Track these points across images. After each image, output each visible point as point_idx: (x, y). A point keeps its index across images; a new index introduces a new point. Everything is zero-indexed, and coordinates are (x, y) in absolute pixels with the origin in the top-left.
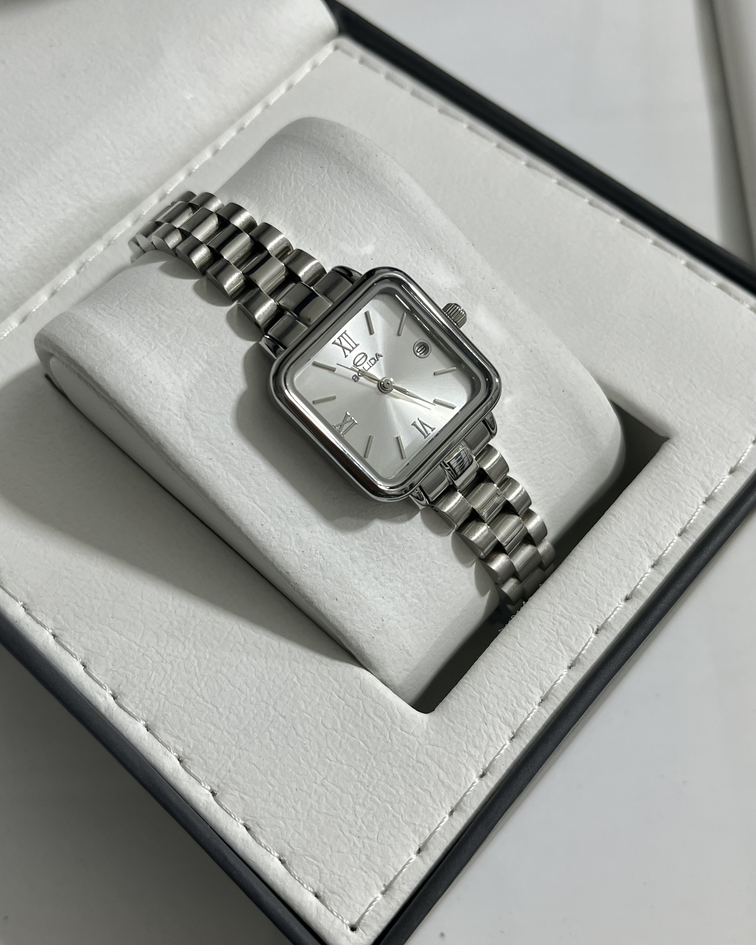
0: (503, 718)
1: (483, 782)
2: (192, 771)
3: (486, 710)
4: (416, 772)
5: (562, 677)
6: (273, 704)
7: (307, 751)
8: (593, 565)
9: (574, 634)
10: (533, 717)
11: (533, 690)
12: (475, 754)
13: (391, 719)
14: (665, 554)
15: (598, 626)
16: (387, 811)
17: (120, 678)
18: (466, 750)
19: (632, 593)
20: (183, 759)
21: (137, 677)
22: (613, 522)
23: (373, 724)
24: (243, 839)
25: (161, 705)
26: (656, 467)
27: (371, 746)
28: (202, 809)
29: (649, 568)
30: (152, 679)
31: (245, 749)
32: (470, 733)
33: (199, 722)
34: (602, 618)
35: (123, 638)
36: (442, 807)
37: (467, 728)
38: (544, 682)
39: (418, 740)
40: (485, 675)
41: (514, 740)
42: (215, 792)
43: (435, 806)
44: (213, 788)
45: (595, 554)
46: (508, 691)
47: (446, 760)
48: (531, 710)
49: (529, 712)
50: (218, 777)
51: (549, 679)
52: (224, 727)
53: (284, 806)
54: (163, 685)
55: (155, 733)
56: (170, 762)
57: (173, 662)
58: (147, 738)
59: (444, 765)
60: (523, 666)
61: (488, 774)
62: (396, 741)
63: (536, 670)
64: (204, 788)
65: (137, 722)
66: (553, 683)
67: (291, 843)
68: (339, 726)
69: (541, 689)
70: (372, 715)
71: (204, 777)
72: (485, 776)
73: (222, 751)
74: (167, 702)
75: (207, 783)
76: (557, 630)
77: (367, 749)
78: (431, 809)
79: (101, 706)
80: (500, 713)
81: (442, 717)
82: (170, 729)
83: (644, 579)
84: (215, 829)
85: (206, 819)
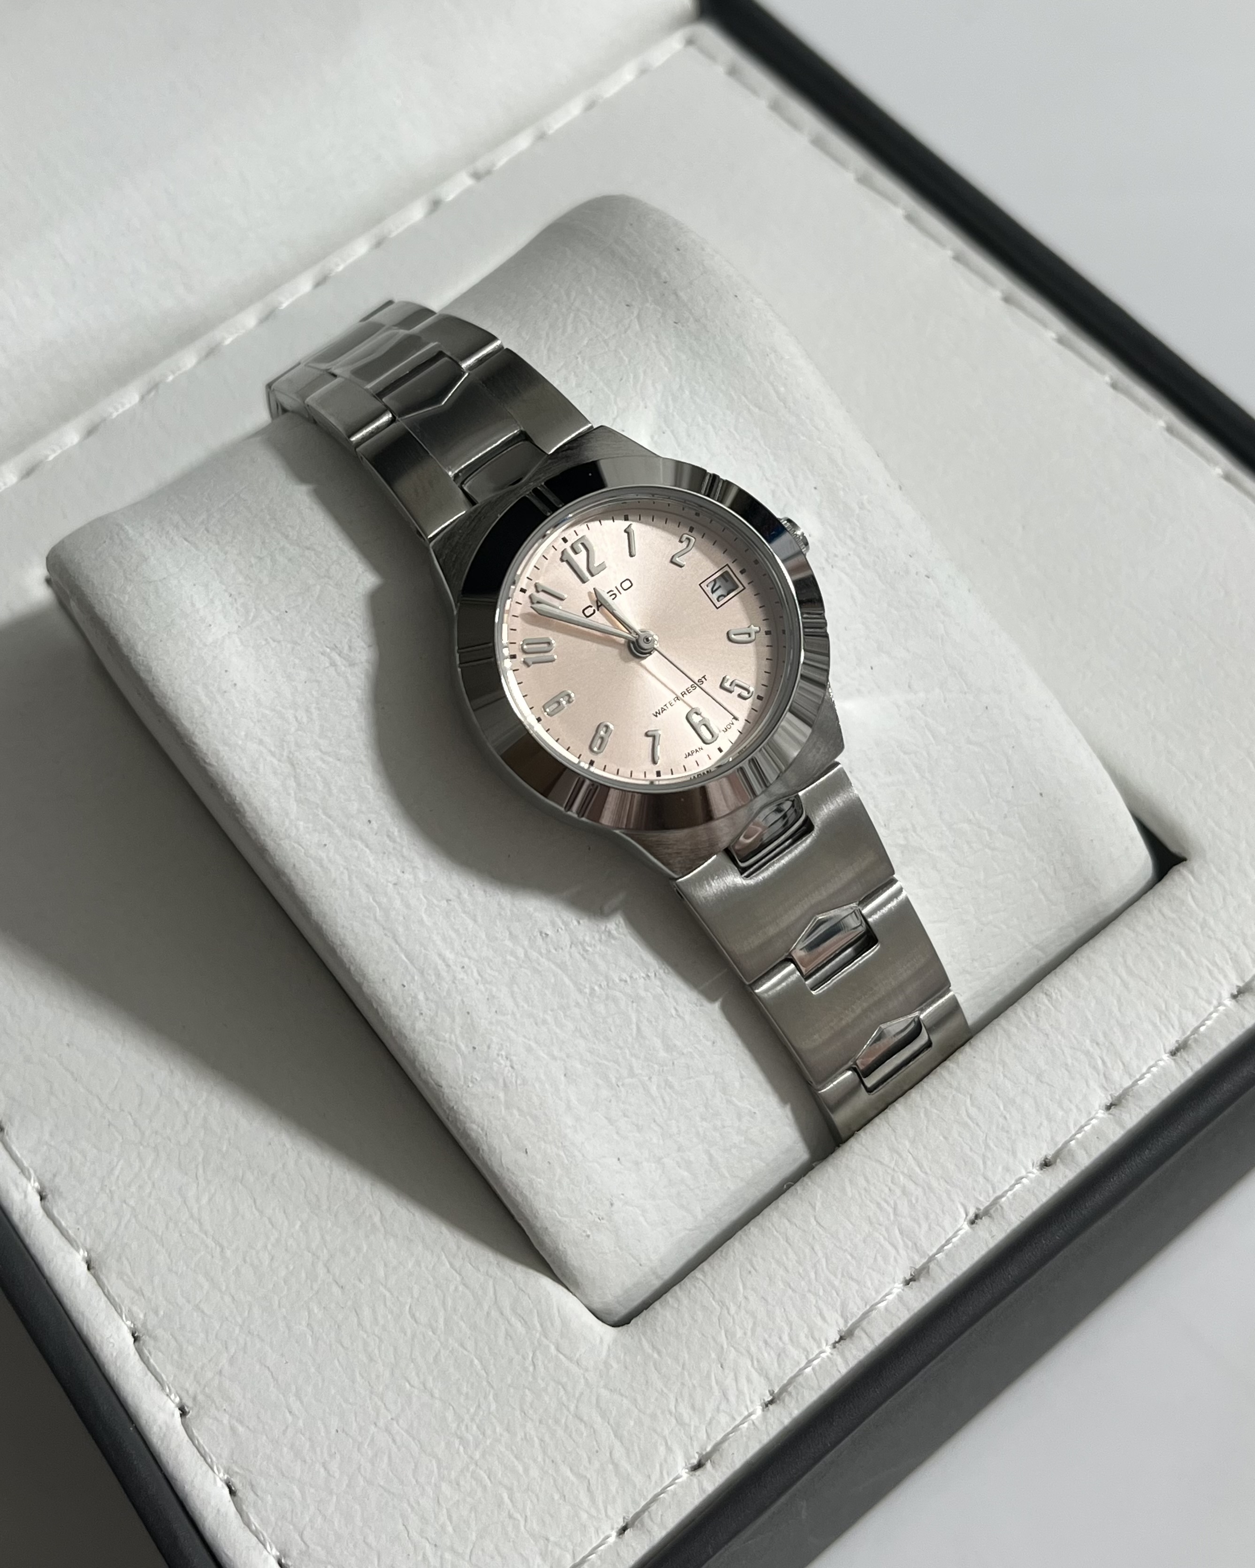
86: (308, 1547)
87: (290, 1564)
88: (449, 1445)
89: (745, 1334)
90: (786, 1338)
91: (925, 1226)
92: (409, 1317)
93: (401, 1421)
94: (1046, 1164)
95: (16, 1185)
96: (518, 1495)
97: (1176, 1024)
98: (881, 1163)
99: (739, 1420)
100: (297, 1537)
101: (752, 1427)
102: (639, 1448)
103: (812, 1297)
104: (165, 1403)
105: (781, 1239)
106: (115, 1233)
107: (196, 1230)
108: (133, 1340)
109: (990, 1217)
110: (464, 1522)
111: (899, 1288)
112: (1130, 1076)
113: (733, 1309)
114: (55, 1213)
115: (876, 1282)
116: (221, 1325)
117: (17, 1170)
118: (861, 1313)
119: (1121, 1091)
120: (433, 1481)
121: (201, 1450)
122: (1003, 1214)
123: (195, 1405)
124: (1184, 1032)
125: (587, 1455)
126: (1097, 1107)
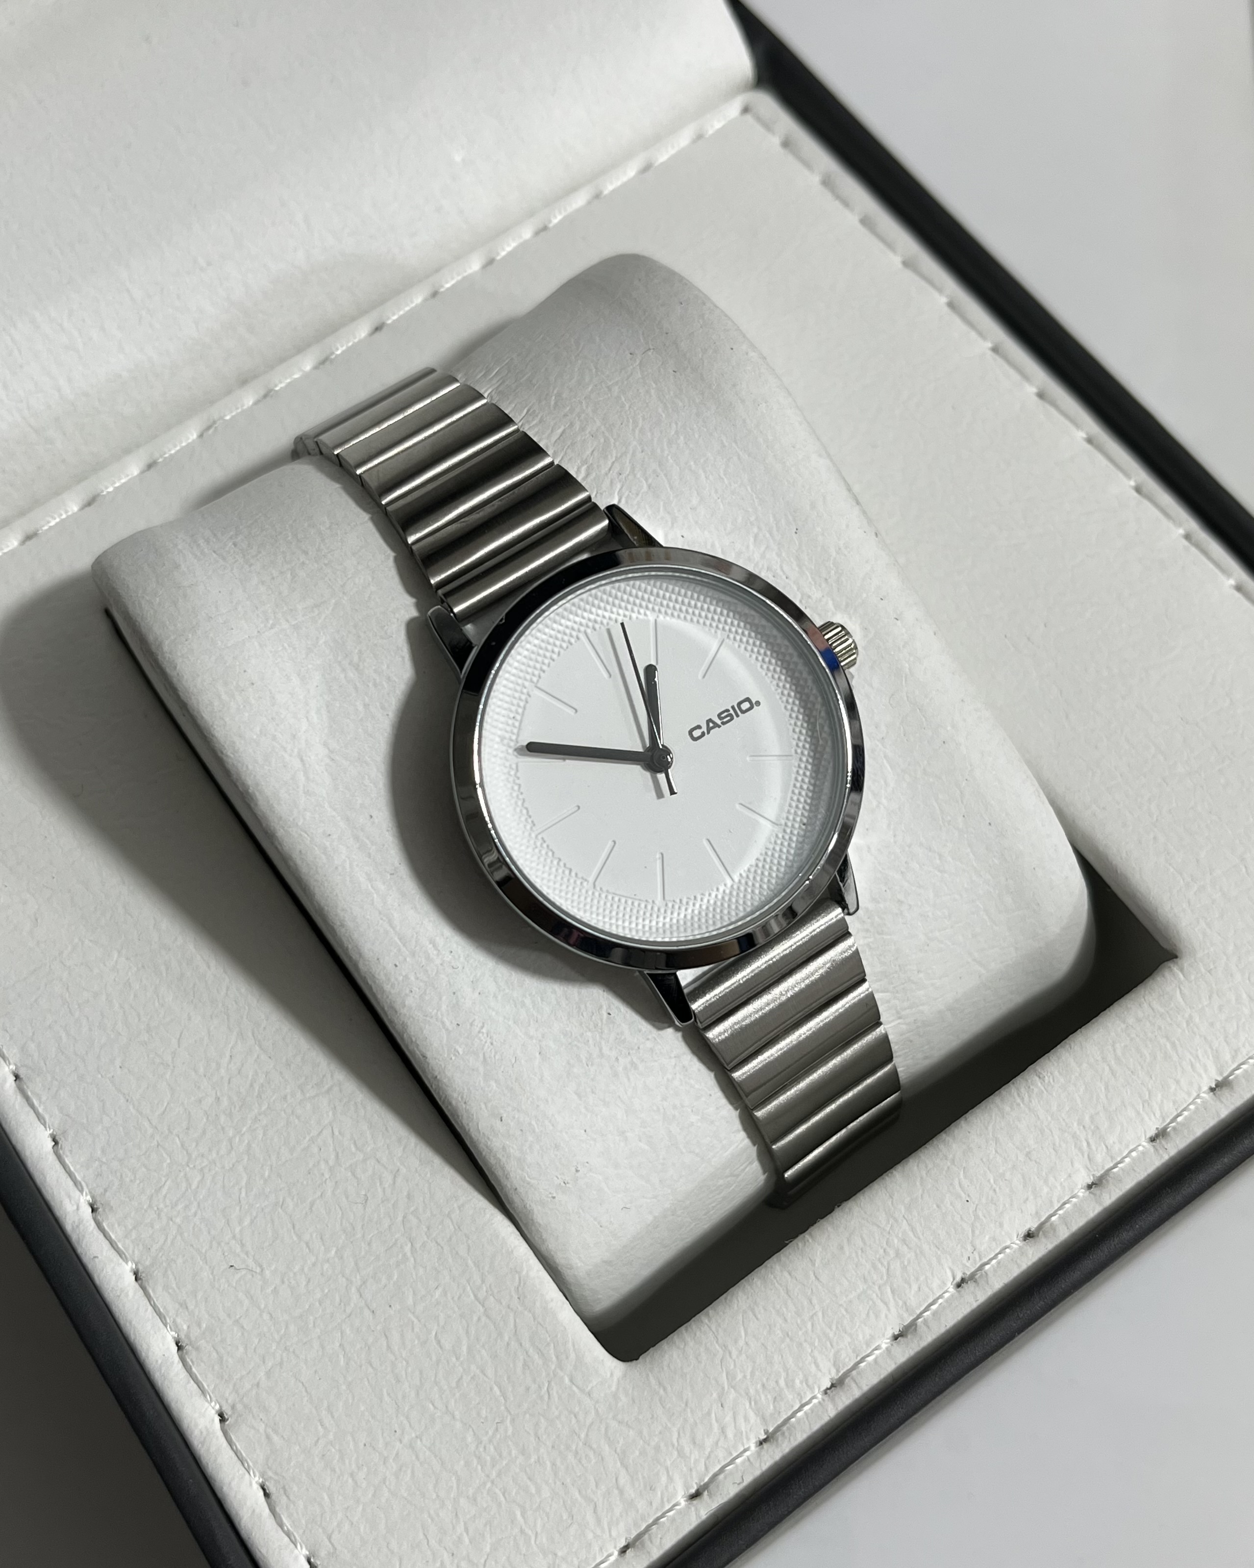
0: (756, 1403)
1: (693, 1509)
2: (194, 1369)
3: (727, 1379)
4: (580, 1462)
5: (877, 1352)
6: (359, 1283)
7: (398, 1381)
8: (982, 1160)
9: (917, 1279)
10: (810, 1411)
11: (821, 1365)
12: (691, 1453)
13: (557, 1357)
14: (1115, 1170)
15: (964, 1274)
16: (513, 1521)
17: (110, 1176)
18: (675, 1441)
19: (1041, 1227)
20: (184, 1345)
21: (138, 1182)
22: (1036, 1090)
23: (524, 1360)
24: (254, 1511)
25: (169, 1242)
26: (1140, 1005)
27: (512, 1399)
28: (196, 1438)
29: (1082, 1188)
30: (164, 1191)
31: (294, 1352)
32: (689, 1415)
33: (226, 1286)
34: (975, 1261)
35: (131, 1107)
36: (610, 1535)
37: (686, 1405)
38: (843, 1355)
39: (597, 1406)
40: (741, 1315)
41: (765, 1446)
42: (226, 1417)
43: (599, 1532)
44: (224, 1409)
45: (991, 1142)
46: (776, 1357)
47: (637, 1453)
48: (808, 1399)
49: (804, 1401)
50: (237, 1392)
51: (854, 1351)
52: (266, 1306)
53: (337, 1470)
54: (180, 1207)
55: (148, 1288)
56: (161, 1345)
57: (206, 1171)
58: (131, 1294)
59: (631, 1461)
60: (812, 1317)
61: (706, 1493)
62: (556, 1399)
63: (834, 1328)
64: (207, 1404)
65: (121, 1261)
66: (859, 1358)
67: (333, 1537)
68: (465, 1348)
69: (835, 1365)
70: (527, 1344)
71: (213, 1386)
72: (698, 1497)
73: (253, 1348)
74: (179, 1237)
75: (216, 1397)
76: (889, 1264)
77: (503, 1401)
78: (590, 1536)
79: (67, 1220)
80: (752, 1392)
81: (648, 1375)
82: (174, 1286)
83: (1067, 1206)
84: (212, 1482)
85: (200, 1459)
86: (335, 1549)
87: (319, 1563)
88: (467, 1464)
89: (745, 1377)
90: (782, 1383)
91: (915, 1287)
92: (434, 1343)
93: (424, 1439)
94: (1029, 1236)
95: (69, 1197)
96: (529, 1513)
97: (1158, 1114)
98: (879, 1227)
99: (735, 1454)
100: (326, 1540)
101: (747, 1463)
102: (644, 1477)
103: (808, 1346)
104: (206, 1409)
105: (782, 1291)
106: (161, 1248)
107: (238, 1250)
108: (177, 1348)
109: (976, 1281)
110: (480, 1534)
111: (886, 1343)
112: (1112, 1158)
113: (735, 1353)
114: (105, 1225)
115: (868, 1337)
116: (260, 1341)
117: (71, 1183)
118: (852, 1364)
119: (1102, 1172)
120: (452, 1496)
121: (239, 1454)
122: (987, 1279)
123: (233, 1413)
124: (1164, 1120)
125: (595, 1480)
126: (1080, 1186)
